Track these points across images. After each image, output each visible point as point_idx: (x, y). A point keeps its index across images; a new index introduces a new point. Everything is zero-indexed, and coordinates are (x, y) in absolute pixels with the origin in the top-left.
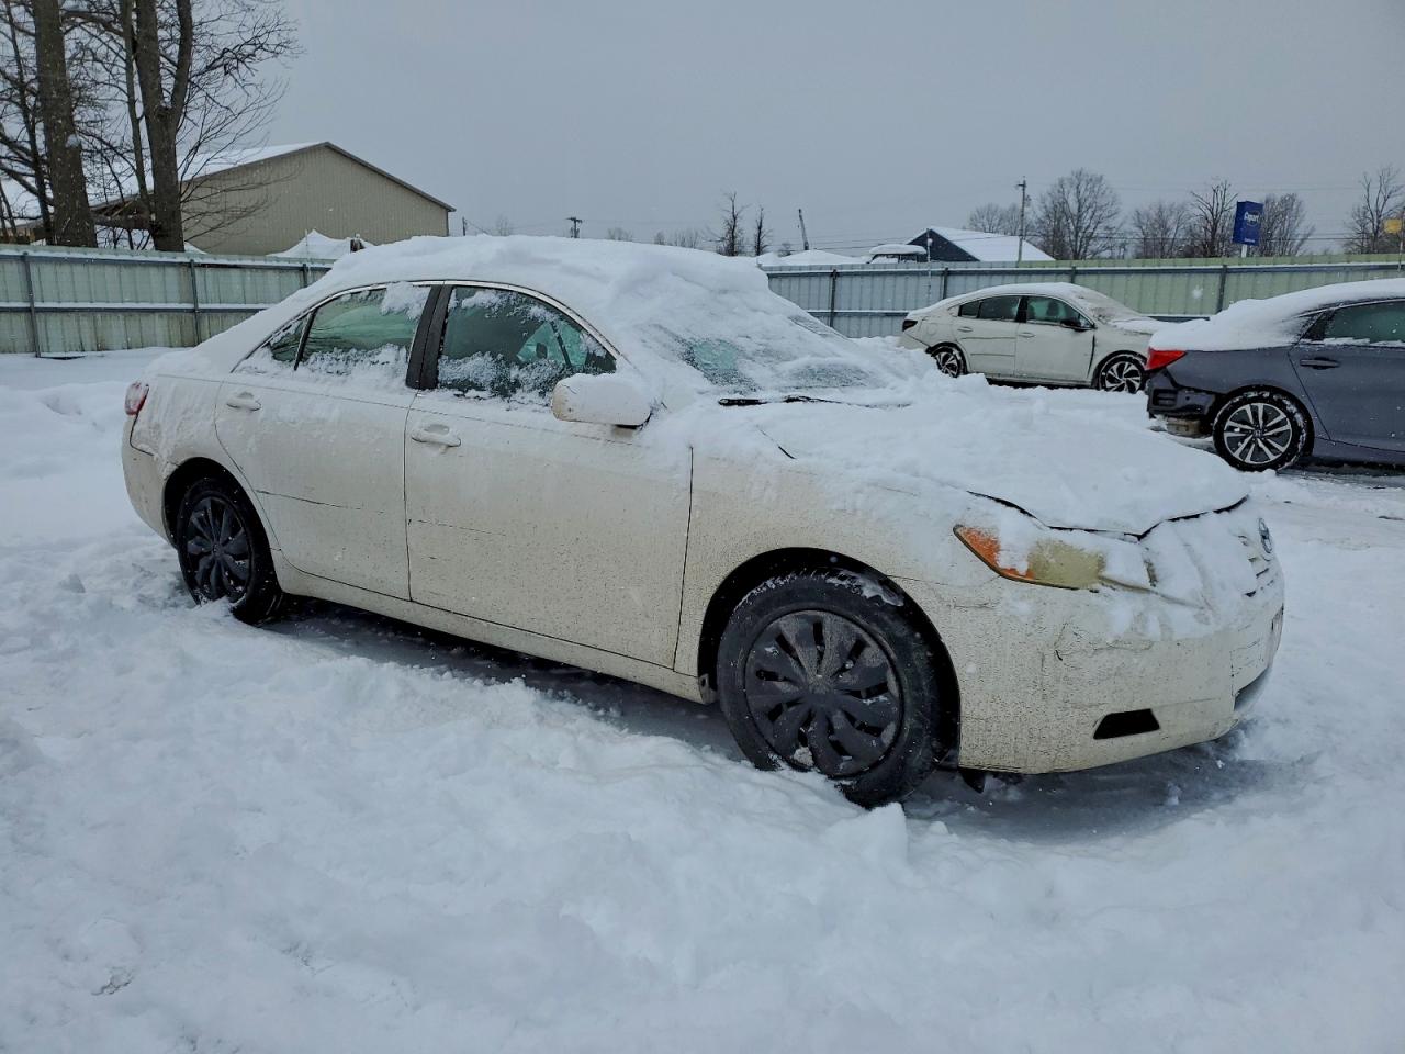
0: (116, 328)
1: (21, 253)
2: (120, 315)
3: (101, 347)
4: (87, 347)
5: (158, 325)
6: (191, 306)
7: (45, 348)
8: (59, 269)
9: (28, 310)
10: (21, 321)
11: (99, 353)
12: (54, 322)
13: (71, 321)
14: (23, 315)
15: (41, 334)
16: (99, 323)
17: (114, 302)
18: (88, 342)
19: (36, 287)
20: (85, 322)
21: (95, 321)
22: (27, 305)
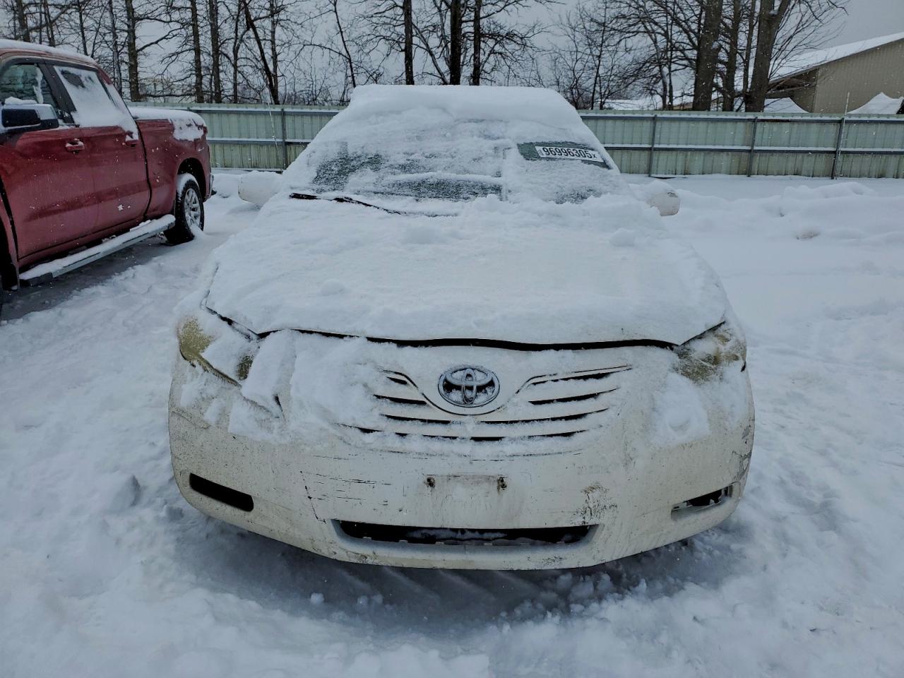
0: (698, 160)
1: (653, 116)
2: (702, 153)
3: (686, 173)
4: (679, 172)
5: (724, 160)
6: (749, 148)
7: (655, 172)
8: (673, 124)
9: (650, 149)
10: (645, 155)
11: (683, 176)
12: (663, 156)
13: (673, 156)
14: (647, 152)
15: (655, 163)
16: (689, 157)
17: (700, 145)
18: (679, 169)
19: (657, 136)
20: (681, 156)
21: (686, 156)
22: (650, 146)
